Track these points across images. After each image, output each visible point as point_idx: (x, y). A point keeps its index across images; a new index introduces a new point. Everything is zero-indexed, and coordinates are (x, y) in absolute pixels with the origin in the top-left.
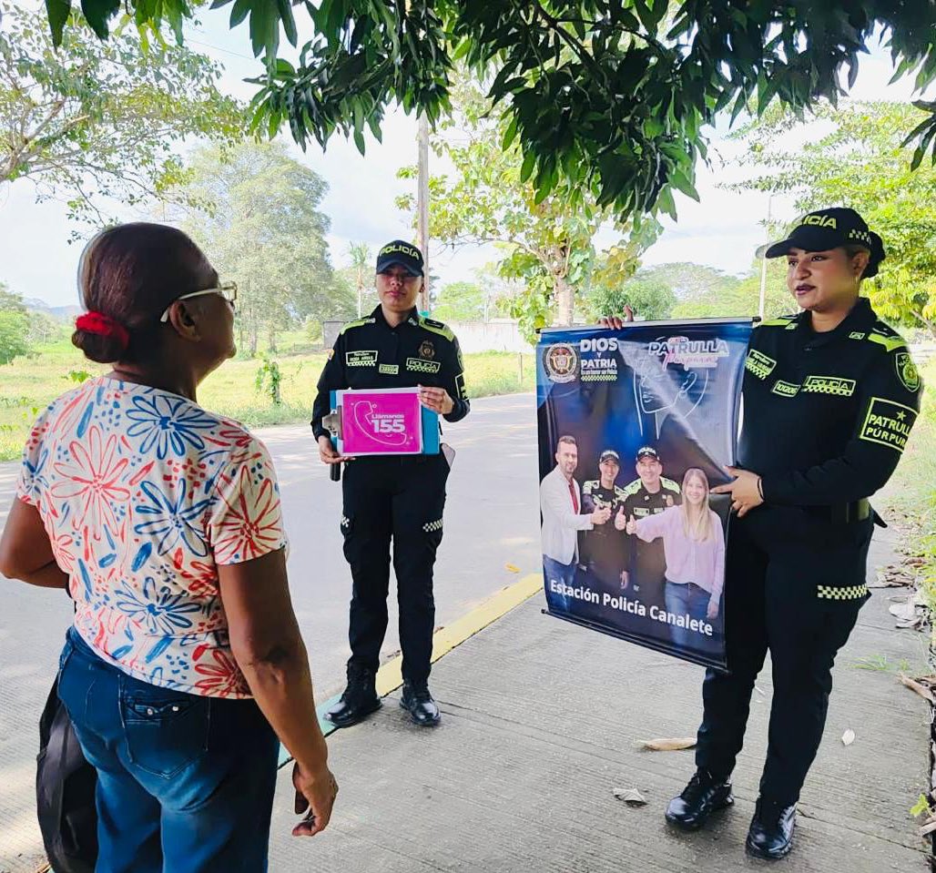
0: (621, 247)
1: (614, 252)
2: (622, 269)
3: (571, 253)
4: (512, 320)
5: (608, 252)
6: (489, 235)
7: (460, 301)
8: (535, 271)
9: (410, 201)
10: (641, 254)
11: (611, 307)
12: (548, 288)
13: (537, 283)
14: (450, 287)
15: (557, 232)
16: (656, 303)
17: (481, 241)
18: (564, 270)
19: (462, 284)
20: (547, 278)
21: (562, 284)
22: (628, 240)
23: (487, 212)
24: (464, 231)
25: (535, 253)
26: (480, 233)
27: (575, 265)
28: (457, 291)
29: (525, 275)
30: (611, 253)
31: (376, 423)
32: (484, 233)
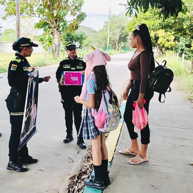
0: (74, 21)
1: (72, 22)
2: (74, 28)
3: (59, 22)
4: (40, 42)
5: (70, 22)
6: (32, 15)
7: (9, 35)
8: (47, 27)
9: (5, 2)
10: (80, 23)
11: (68, 39)
12: (51, 32)
13: (48, 31)
14: (6, 30)
15: (55, 15)
16: (82, 38)
17: (30, 17)
18: (57, 27)
19: (11, 29)
20: (51, 29)
21: (56, 31)
22: (76, 19)
23: (31, 7)
24: (24, 13)
25: (47, 21)
26: (29, 14)
27: (60, 26)
28: (9, 32)
29: (43, 28)
30: (71, 22)
31: (72, 78)
32: (30, 14)
